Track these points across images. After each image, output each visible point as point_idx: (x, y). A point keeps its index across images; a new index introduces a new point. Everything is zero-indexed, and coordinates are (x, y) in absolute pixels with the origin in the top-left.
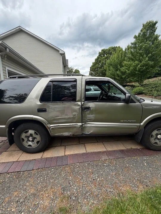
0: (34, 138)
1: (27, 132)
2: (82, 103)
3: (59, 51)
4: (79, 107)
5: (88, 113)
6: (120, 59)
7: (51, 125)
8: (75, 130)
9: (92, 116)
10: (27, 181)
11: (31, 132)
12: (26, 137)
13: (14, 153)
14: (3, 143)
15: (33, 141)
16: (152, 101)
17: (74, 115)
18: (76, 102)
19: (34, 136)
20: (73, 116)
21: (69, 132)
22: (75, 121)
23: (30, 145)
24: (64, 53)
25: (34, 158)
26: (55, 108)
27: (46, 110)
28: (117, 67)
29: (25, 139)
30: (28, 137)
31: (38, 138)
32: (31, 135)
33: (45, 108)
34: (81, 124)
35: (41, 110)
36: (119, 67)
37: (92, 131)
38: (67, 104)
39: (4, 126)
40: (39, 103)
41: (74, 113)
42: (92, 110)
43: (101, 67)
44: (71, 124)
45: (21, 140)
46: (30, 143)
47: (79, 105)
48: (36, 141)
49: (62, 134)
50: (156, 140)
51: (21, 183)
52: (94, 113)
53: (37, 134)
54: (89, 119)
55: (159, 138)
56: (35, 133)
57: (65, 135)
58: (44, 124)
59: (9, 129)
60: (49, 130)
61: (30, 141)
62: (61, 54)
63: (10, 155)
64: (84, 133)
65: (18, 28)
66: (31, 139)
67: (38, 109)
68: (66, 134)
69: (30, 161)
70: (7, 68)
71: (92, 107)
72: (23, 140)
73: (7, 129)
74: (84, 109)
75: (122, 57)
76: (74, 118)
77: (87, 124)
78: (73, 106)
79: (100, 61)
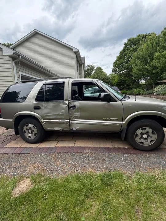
0: (33, 131)
1: (28, 125)
2: (69, 102)
3: (72, 50)
4: (66, 105)
5: (74, 111)
6: (150, 50)
7: (44, 121)
8: (63, 125)
9: (78, 113)
10: (23, 159)
11: (30, 125)
12: (27, 129)
13: (19, 142)
14: (13, 135)
15: (32, 133)
16: (135, 100)
17: (63, 113)
18: (64, 101)
19: (33, 129)
20: (61, 113)
21: (59, 127)
22: (64, 118)
23: (29, 137)
24: (78, 51)
25: (32, 147)
26: (47, 106)
27: (40, 107)
28: (146, 61)
29: (26, 132)
30: (28, 130)
31: (36, 131)
32: (30, 128)
33: (39, 106)
34: (68, 120)
35: (36, 108)
36: (149, 60)
37: (78, 128)
38: (56, 103)
39: (12, 120)
40: (35, 102)
41: (63, 111)
42: (78, 108)
43: (127, 62)
44: (60, 120)
45: (24, 132)
46: (30, 135)
47: (66, 104)
48: (34, 133)
49: (53, 129)
50: (142, 139)
51: (19, 159)
52: (79, 110)
53: (35, 128)
54: (76, 117)
55: (145, 138)
56: (33, 126)
57: (55, 130)
58: (39, 119)
59: (15, 122)
60: (42, 124)
61: (30, 133)
62: (75, 53)
63: (16, 143)
64: (72, 128)
65: (34, 31)
66: (30, 131)
67: (34, 107)
68: (57, 129)
69: (28, 148)
70: (21, 73)
71: (77, 106)
72: (25, 132)
73: (14, 123)
74: (71, 107)
75: (152, 47)
76: (62, 115)
77: (74, 121)
78: (61, 105)
79: (126, 55)
